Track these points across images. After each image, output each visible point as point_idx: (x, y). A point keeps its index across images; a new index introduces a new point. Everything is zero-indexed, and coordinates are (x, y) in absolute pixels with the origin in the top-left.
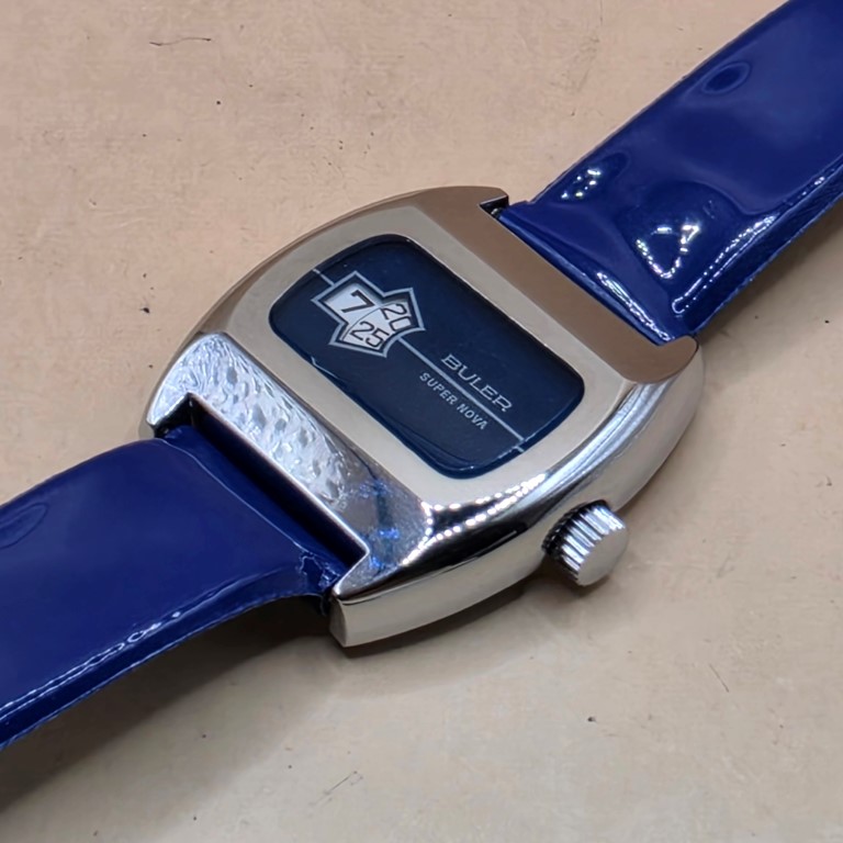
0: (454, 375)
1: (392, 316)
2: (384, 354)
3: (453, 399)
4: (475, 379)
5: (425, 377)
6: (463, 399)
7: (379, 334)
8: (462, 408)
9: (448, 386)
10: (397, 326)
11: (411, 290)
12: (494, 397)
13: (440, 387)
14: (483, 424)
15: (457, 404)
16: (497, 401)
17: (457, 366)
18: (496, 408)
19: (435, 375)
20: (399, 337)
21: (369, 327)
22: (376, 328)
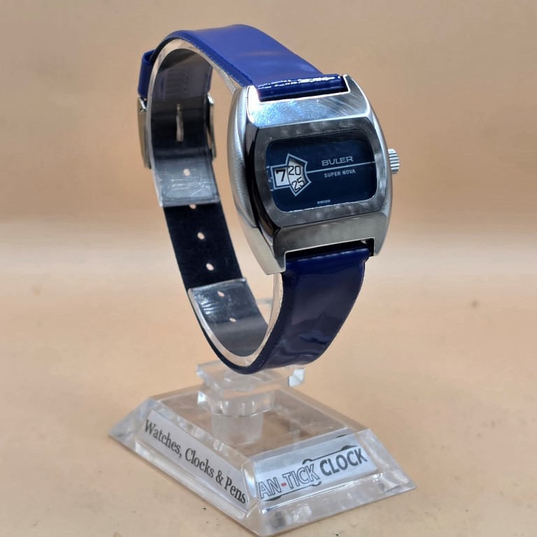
0: (330, 166)
1: (293, 172)
2: (310, 182)
3: (339, 173)
4: (335, 160)
5: (326, 175)
6: (341, 170)
7: (299, 180)
8: (344, 173)
9: (334, 171)
10: (298, 172)
11: (306, 163)
12: (346, 160)
13: (332, 174)
14: (354, 171)
15: (342, 173)
16: (348, 160)
17: (328, 162)
18: (350, 163)
19: (327, 172)
20: (306, 173)
21: (295, 183)
22: (297, 181)
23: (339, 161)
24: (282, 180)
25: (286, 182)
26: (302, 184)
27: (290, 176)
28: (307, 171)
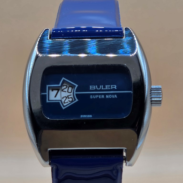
0: (96, 90)
1: (66, 90)
2: (77, 100)
3: (103, 96)
4: (102, 87)
5: (91, 97)
6: (105, 94)
7: (69, 97)
8: (107, 96)
9: (99, 94)
12: (110, 87)
13: (97, 96)
14: (116, 96)
15: (105, 97)
16: (112, 88)
17: (95, 87)
18: (114, 90)
19: (93, 94)
20: (75, 93)
21: (65, 98)
22: (67, 97)
23: (104, 87)
24: (55, 97)
25: (58, 98)
26: (71, 100)
27: (62, 92)
28: (76, 91)
